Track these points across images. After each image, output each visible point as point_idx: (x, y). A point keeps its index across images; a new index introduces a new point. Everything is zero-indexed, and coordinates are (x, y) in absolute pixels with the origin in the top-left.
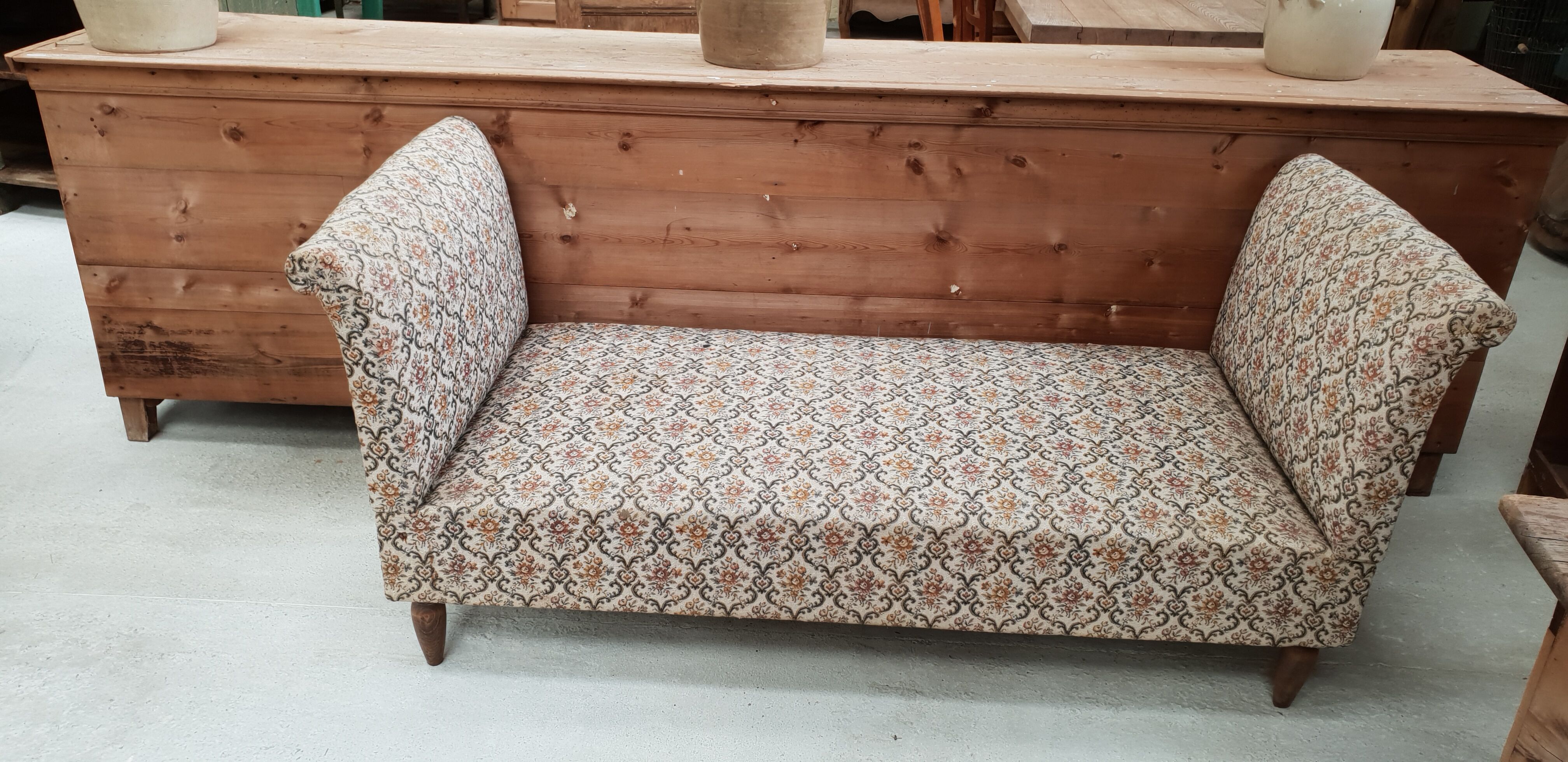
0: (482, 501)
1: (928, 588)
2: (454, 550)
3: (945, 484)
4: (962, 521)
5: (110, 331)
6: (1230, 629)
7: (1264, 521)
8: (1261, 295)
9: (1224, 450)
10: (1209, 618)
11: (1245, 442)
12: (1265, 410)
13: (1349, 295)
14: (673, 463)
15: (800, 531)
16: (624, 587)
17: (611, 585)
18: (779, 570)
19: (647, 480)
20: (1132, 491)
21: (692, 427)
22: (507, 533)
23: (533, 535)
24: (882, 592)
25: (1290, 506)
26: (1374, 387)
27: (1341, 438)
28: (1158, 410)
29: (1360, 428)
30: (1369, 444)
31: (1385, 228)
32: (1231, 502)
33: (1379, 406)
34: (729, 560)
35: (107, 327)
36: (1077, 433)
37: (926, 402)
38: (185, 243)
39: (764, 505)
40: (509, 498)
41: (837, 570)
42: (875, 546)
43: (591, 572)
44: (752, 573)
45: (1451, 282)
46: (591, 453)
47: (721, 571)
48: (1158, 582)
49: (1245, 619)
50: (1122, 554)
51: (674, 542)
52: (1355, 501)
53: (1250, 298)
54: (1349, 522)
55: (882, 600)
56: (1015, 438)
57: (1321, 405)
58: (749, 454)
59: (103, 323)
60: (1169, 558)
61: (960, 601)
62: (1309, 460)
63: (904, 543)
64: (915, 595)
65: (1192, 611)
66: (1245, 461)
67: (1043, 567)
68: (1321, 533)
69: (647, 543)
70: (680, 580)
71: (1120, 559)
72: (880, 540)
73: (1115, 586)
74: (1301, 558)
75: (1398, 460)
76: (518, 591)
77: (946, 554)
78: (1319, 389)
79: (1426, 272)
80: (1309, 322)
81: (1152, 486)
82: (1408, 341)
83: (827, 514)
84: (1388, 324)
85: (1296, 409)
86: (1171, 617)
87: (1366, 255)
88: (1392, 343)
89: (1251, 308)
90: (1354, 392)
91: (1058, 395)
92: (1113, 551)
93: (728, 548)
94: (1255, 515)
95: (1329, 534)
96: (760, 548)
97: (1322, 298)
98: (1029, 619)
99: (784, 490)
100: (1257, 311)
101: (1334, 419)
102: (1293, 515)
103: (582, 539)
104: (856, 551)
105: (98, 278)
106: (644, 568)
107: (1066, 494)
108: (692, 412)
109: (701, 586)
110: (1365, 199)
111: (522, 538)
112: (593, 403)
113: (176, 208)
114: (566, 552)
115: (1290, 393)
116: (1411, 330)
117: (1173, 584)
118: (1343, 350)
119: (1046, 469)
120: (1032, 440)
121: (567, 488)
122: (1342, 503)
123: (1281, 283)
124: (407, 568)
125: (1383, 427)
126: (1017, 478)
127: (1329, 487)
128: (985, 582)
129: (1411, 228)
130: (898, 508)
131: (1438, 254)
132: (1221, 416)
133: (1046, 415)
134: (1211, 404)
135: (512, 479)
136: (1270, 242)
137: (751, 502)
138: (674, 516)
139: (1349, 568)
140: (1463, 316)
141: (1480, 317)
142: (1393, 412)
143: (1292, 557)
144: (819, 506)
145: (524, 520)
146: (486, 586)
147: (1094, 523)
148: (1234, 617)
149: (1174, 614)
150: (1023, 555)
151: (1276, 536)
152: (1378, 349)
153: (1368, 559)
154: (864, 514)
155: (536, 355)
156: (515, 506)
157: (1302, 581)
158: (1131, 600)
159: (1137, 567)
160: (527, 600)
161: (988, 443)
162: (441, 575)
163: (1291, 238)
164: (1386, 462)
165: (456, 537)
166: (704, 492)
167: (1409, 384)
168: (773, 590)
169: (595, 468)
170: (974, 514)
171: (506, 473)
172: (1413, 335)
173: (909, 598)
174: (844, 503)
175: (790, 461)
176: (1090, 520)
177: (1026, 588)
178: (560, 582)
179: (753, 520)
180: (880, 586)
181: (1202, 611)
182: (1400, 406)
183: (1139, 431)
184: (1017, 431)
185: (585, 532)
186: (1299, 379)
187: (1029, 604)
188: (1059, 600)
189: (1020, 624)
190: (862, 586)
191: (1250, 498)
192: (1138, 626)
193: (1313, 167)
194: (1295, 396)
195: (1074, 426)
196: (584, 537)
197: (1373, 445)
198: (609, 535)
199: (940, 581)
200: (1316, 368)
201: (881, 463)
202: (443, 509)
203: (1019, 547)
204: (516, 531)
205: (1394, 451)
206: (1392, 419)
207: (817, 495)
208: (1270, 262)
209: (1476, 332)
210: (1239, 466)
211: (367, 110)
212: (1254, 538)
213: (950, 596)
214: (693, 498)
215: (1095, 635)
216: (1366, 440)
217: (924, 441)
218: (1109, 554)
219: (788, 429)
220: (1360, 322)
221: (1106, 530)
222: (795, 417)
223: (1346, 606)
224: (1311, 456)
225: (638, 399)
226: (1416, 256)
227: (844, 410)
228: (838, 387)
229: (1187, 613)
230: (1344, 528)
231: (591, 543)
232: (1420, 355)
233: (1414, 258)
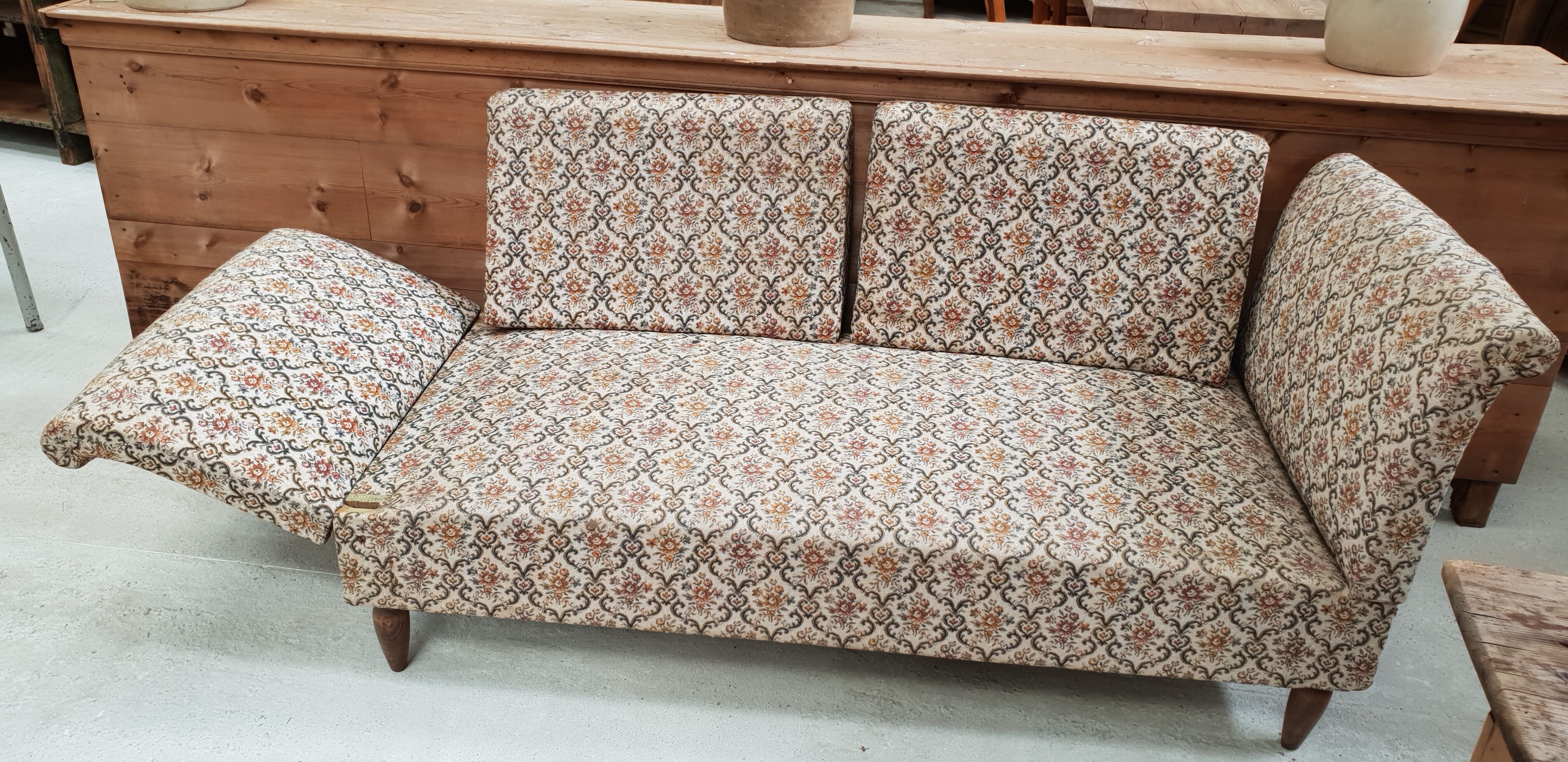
0: (444, 505)
1: (913, 612)
2: (414, 556)
3: (936, 500)
4: (950, 544)
5: (138, 285)
6: (1237, 667)
7: (1277, 553)
8: (1284, 306)
9: (1239, 473)
10: (1213, 655)
11: (1262, 464)
12: (1283, 431)
13: (1376, 313)
14: (647, 471)
15: (777, 548)
16: (592, 600)
17: (578, 598)
18: (755, 588)
19: (619, 488)
20: (1136, 516)
21: (671, 431)
22: (469, 540)
23: (496, 543)
24: (864, 615)
25: (1307, 538)
26: (1399, 415)
27: (1362, 468)
28: (1170, 426)
29: (1383, 460)
30: (1392, 477)
31: (1418, 241)
32: (1243, 531)
33: (1404, 438)
34: (702, 576)
35: (135, 281)
36: (1082, 450)
37: (922, 411)
38: (208, 202)
39: (740, 519)
40: (473, 503)
41: (816, 590)
42: (857, 567)
43: (556, 584)
44: (726, 590)
45: (1488, 304)
46: (562, 456)
47: (694, 587)
48: (1160, 615)
49: (1252, 657)
50: (1121, 584)
51: (644, 555)
52: (1375, 538)
53: (1272, 308)
54: (1367, 560)
55: (863, 623)
56: (1013, 453)
57: (1342, 431)
58: (728, 463)
59: (132, 277)
60: (1173, 590)
61: (946, 627)
62: (1328, 490)
63: (888, 565)
64: (898, 620)
65: (1196, 647)
66: (1261, 485)
67: (1037, 595)
68: (1339, 568)
69: (615, 555)
70: (650, 595)
71: (1119, 590)
72: (862, 560)
73: (1113, 618)
74: (1315, 595)
75: (1424, 496)
76: (480, 600)
77: (932, 577)
78: (1340, 414)
79: (1461, 291)
80: (1333, 340)
81: (1158, 511)
82: (1437, 367)
83: (807, 530)
84: (1417, 348)
85: (1317, 433)
86: (1173, 653)
87: (1396, 269)
88: (1420, 369)
89: (1273, 319)
90: (1378, 420)
91: (1063, 407)
92: (1112, 581)
93: (701, 564)
94: (1268, 547)
95: (1346, 571)
96: (735, 565)
97: (1347, 315)
98: (1020, 648)
99: (763, 502)
100: (1279, 323)
101: (1354, 447)
102: (1310, 547)
103: (547, 549)
104: (837, 571)
105: (127, 233)
106: (613, 581)
107: (1064, 517)
108: (673, 415)
109: (672, 602)
110: (1399, 206)
111: (485, 546)
112: (570, 402)
113: (200, 167)
114: (531, 562)
115: (1310, 415)
116: (1441, 356)
117: (1175, 618)
118: (1367, 374)
119: (1044, 489)
120: (1032, 457)
121: (533, 494)
122: (1362, 540)
123: (1306, 295)
124: (366, 572)
125: (1407, 460)
126: (1013, 498)
127: (1347, 520)
128: (973, 608)
129: (1448, 241)
130: (883, 527)
131: (1476, 272)
132: (1239, 434)
133: (1049, 429)
134: (1228, 420)
135: (477, 482)
136: (1296, 249)
137: (726, 516)
138: (645, 528)
139: (1368, 608)
140: (1500, 343)
141: (1518, 345)
142: (1419, 445)
143: (1306, 594)
144: (799, 522)
145: (487, 528)
146: (447, 594)
147: (1093, 550)
148: (1241, 654)
149: (1176, 650)
150: (1015, 582)
151: (1289, 571)
152: (1405, 374)
153: (1388, 600)
154: (847, 532)
155: (518, 346)
156: (478, 512)
157: (1316, 620)
158: (1130, 633)
159: (1137, 599)
160: (490, 610)
161: (984, 459)
162: (401, 581)
163: (1319, 246)
164: (1410, 498)
165: (416, 543)
166: (678, 503)
167: (1438, 415)
168: (749, 609)
169: (565, 474)
170: (963, 536)
171: (471, 475)
172: (1443, 361)
173: (893, 623)
174: (825, 520)
175: (771, 472)
176: (1088, 547)
177: (1018, 616)
178: (524, 593)
179: (728, 535)
180: (862, 609)
181: (1207, 648)
182: (1427, 438)
183: (1148, 450)
184: (1016, 446)
185: (551, 542)
186: (1321, 402)
187: (1020, 634)
188: (1052, 631)
189: (1011, 654)
190: (843, 608)
191: (1264, 527)
192: (1137, 661)
193: (1346, 168)
194: (1316, 419)
195: (1079, 442)
196: (550, 546)
197: (1397, 479)
198: (576, 545)
199: (926, 606)
200: (1338, 391)
201: (868, 477)
202: (403, 513)
203: (1011, 574)
204: (479, 538)
205: (1419, 486)
206: (1417, 452)
207: (797, 510)
208: (1295, 271)
209: (1514, 362)
210: (1254, 491)
211: (384, 75)
212: (1265, 572)
213: (936, 621)
214: (665, 509)
215: (1091, 669)
216: (1389, 473)
217: (915, 453)
218: (1108, 584)
219: (773, 436)
220: (1386, 344)
221: (1105, 558)
222: (781, 423)
223: (1363, 648)
224: (1330, 485)
225: (618, 398)
226: (1450, 274)
227: (833, 417)
228: (829, 392)
229: (1190, 649)
230: (1362, 566)
231: (556, 553)
232: (1450, 384)
233: (1449, 276)
